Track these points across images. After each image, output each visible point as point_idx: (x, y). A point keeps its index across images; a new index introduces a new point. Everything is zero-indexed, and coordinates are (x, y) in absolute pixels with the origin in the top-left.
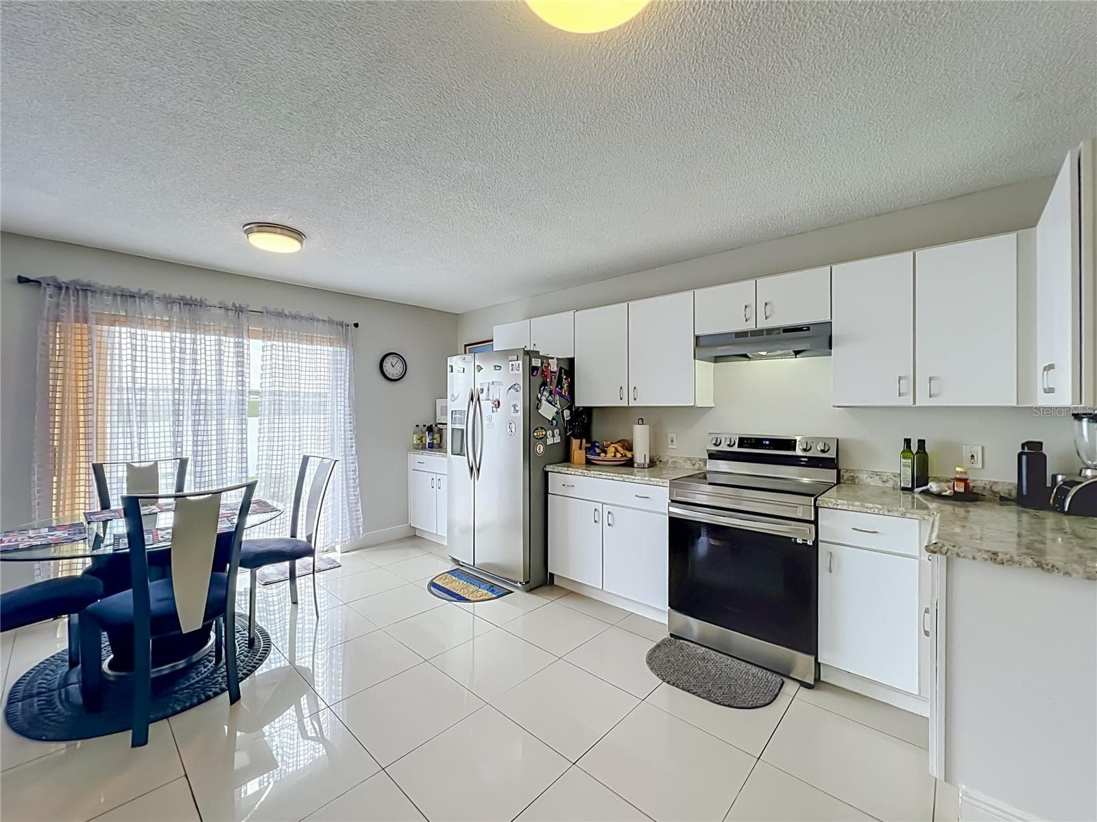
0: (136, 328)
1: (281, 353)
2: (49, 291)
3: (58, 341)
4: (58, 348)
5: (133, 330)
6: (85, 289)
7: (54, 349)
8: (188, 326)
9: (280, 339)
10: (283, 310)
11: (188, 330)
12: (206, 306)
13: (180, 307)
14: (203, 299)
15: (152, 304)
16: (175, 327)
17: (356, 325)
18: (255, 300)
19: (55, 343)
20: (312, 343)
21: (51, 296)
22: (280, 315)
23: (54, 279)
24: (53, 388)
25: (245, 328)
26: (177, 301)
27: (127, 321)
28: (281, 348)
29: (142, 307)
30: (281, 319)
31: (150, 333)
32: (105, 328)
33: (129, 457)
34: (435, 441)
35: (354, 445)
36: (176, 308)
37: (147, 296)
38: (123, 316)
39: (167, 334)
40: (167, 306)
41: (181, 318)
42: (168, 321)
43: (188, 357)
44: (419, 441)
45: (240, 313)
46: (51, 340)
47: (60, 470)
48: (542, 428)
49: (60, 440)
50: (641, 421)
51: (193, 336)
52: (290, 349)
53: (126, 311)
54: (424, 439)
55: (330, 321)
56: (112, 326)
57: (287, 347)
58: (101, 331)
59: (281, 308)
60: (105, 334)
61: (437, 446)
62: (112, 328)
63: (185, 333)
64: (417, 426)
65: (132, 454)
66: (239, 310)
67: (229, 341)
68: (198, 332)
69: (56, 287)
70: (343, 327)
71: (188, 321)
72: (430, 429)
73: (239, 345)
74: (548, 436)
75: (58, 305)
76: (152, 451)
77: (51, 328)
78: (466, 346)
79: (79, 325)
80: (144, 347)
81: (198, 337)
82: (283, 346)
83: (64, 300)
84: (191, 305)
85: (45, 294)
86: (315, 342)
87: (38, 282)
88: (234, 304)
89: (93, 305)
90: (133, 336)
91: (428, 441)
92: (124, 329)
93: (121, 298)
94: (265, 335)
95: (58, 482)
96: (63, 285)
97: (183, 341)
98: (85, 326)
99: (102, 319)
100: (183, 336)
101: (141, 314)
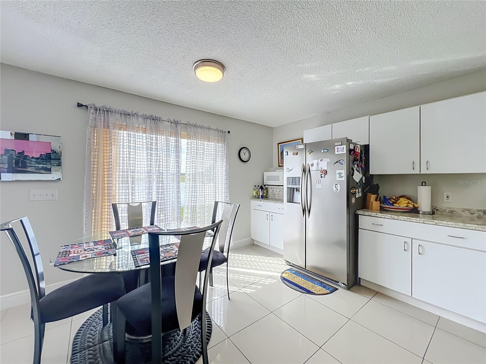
0: (131, 131)
1: (195, 146)
2: (92, 111)
3: (95, 138)
4: (95, 141)
5: (129, 133)
6: (108, 111)
7: (94, 142)
8: (154, 131)
9: (195, 139)
10: (196, 123)
11: (154, 133)
12: (162, 120)
13: (150, 121)
14: (161, 117)
15: (138, 119)
16: (148, 131)
17: (229, 132)
18: (183, 118)
19: (94, 139)
20: (209, 141)
21: (92, 114)
22: (195, 126)
23: (94, 105)
24: (93, 163)
25: (179, 132)
26: (149, 118)
27: (126, 128)
28: (195, 144)
29: (134, 120)
30: (195, 128)
31: (137, 134)
32: (117, 131)
33: (127, 200)
34: (264, 194)
35: (228, 195)
36: (148, 121)
37: (136, 115)
38: (125, 125)
39: (144, 135)
40: (144, 120)
41: (151, 127)
42: (145, 128)
43: (154, 147)
44: (257, 194)
45: (177, 125)
46: (92, 137)
47: (96, 206)
48: (354, 188)
49: (96, 190)
50: (423, 184)
51: (156, 136)
52: (200, 144)
53: (126, 123)
54: (259, 193)
55: (217, 130)
56: (120, 130)
57: (198, 143)
58: (115, 133)
59: (195, 122)
60: (117, 134)
61: (265, 197)
62: (120, 132)
63: (153, 134)
64: (255, 186)
65: (129, 198)
66: (176, 123)
67: (173, 139)
68: (159, 134)
69: (94, 109)
70: (223, 133)
71: (154, 129)
72: (262, 188)
73: (177, 141)
74: (357, 193)
75: (95, 119)
76: (137, 197)
77: (92, 130)
78: (278, 144)
79: (105, 130)
80: (134, 141)
81: (159, 137)
82: (196, 143)
83: (98, 116)
84: (155, 120)
85: (90, 112)
86: (211, 141)
87: (87, 106)
88: (174, 120)
89: (112, 119)
90: (129, 136)
91: (261, 194)
92: (125, 132)
93: (124, 116)
94: (188, 137)
95: (95, 213)
96: (98, 108)
97: (152, 138)
98: (108, 130)
99: (116, 127)
100: (152, 136)
101: (133, 124)
